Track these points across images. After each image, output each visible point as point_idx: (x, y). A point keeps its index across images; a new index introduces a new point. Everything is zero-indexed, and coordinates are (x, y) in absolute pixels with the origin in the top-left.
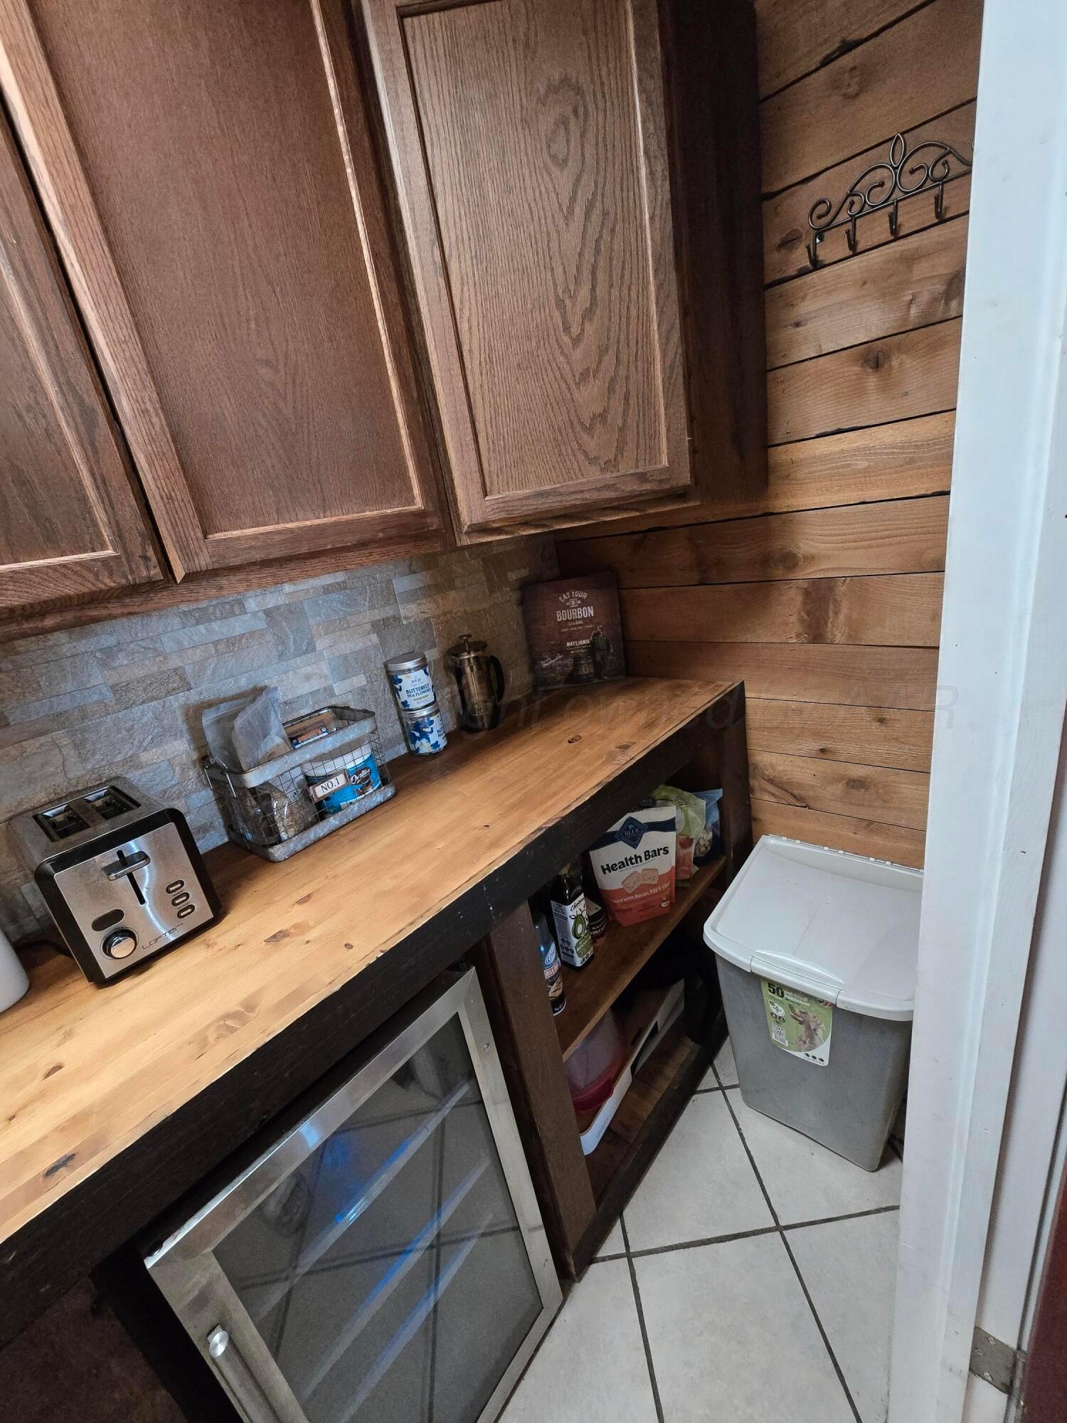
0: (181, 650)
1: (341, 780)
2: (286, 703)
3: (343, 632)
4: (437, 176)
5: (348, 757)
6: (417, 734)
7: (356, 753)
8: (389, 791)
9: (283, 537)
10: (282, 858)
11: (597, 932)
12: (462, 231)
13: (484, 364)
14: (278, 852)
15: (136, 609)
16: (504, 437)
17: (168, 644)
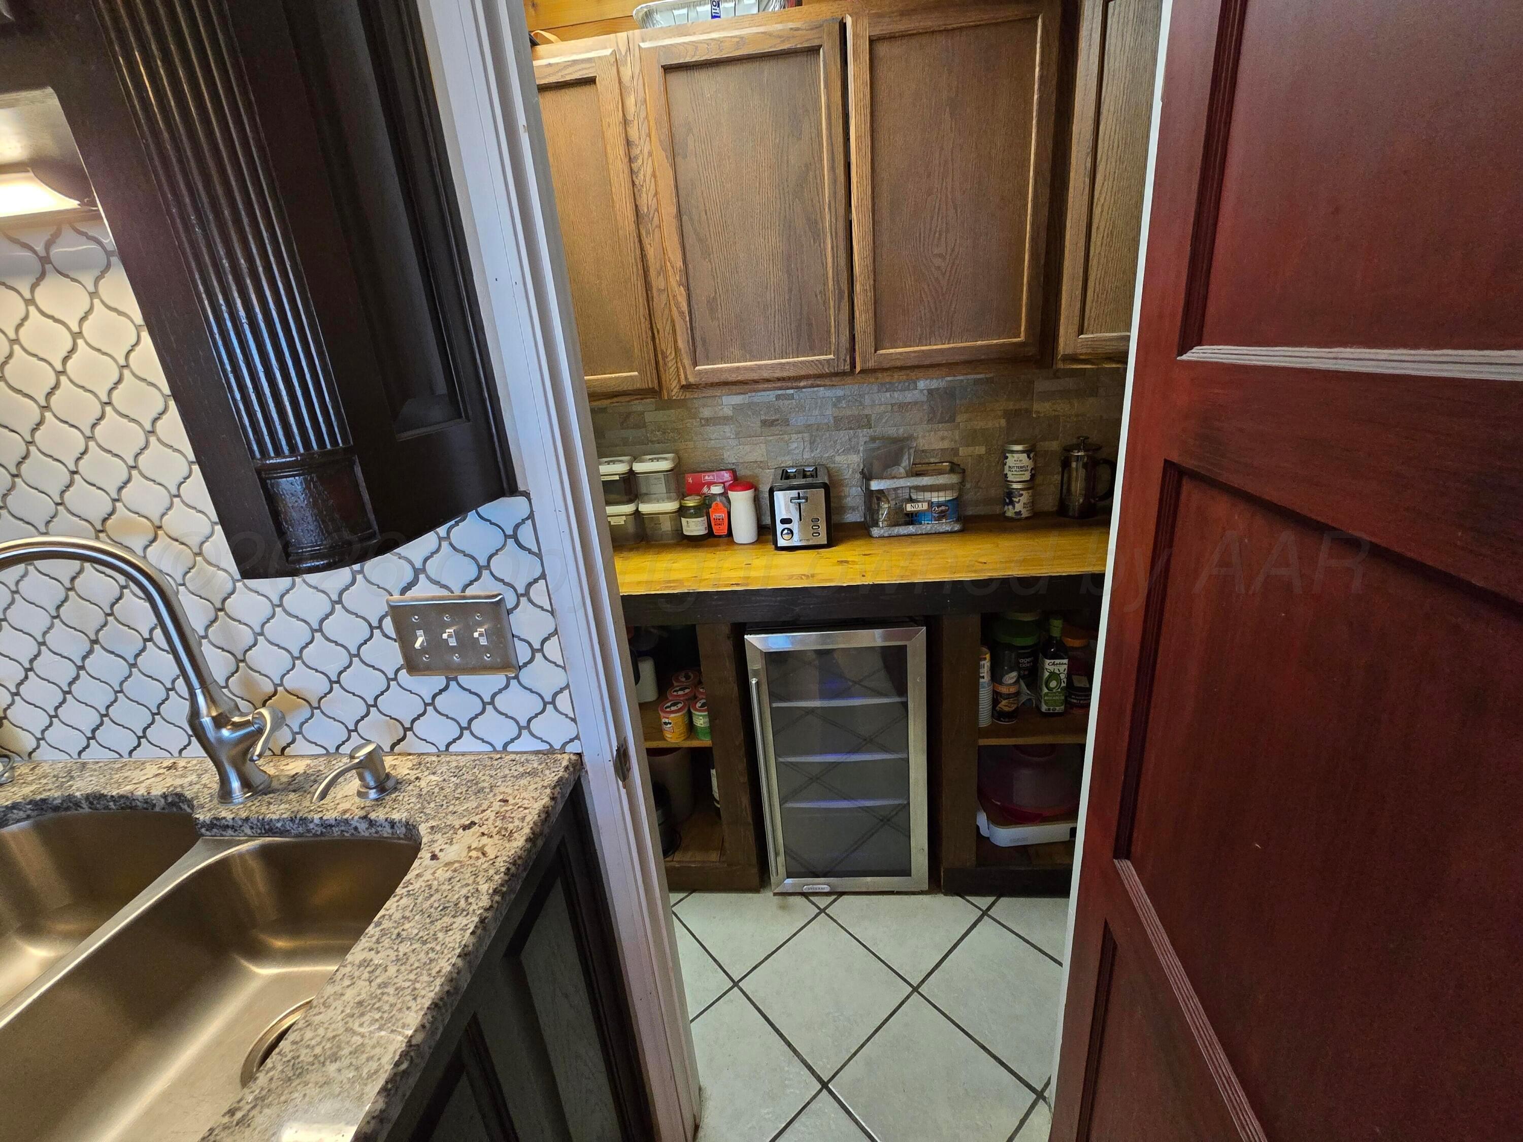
0: (873, 406)
1: (925, 506)
2: (923, 451)
3: (979, 414)
4: (1105, 106)
5: (935, 494)
6: (1007, 501)
7: (941, 494)
8: (957, 527)
9: (916, 354)
10: (875, 536)
11: (1075, 701)
12: (1114, 142)
13: (1105, 238)
14: (875, 532)
15: (836, 384)
16: (1107, 292)
17: (867, 400)
